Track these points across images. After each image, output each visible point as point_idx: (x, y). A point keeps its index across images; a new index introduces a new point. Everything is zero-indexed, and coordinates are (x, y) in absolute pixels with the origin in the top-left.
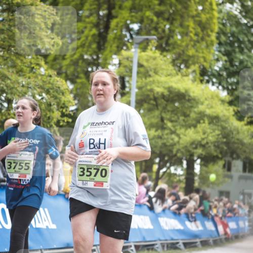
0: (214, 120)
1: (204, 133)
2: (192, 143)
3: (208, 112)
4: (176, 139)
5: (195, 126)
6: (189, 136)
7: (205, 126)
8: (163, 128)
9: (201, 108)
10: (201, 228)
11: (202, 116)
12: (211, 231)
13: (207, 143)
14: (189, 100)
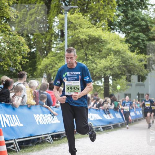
0: (117, 53)
1: (111, 61)
2: (105, 68)
3: (113, 48)
4: (95, 66)
5: (106, 58)
6: (102, 63)
7: (111, 57)
8: (87, 60)
9: (109, 46)
10: (113, 117)
11: (109, 51)
12: (119, 119)
13: (113, 67)
14: (101, 42)
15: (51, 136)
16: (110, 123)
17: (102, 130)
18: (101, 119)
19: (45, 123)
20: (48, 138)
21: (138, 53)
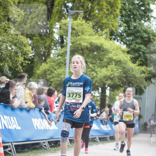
0: (118, 63)
1: (112, 71)
2: (105, 77)
3: (114, 58)
4: (95, 74)
5: (107, 67)
6: (103, 72)
7: (112, 66)
9: (110, 55)
10: (110, 129)
11: (111, 60)
13: (114, 77)
14: (103, 51)
17: (98, 140)
19: (43, 129)
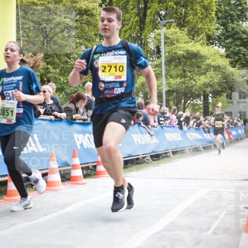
0: (217, 68)
1: (211, 78)
2: (204, 85)
3: (213, 64)
4: (194, 83)
5: (205, 74)
6: (202, 80)
7: (211, 73)
8: (185, 77)
9: (208, 61)
11: (209, 66)
13: (214, 83)
14: (200, 57)
15: (150, 156)
16: (211, 142)
17: (202, 149)
18: (201, 138)
19: (144, 143)
20: (147, 158)
21: (239, 69)
